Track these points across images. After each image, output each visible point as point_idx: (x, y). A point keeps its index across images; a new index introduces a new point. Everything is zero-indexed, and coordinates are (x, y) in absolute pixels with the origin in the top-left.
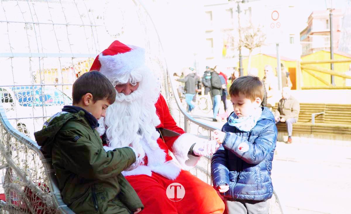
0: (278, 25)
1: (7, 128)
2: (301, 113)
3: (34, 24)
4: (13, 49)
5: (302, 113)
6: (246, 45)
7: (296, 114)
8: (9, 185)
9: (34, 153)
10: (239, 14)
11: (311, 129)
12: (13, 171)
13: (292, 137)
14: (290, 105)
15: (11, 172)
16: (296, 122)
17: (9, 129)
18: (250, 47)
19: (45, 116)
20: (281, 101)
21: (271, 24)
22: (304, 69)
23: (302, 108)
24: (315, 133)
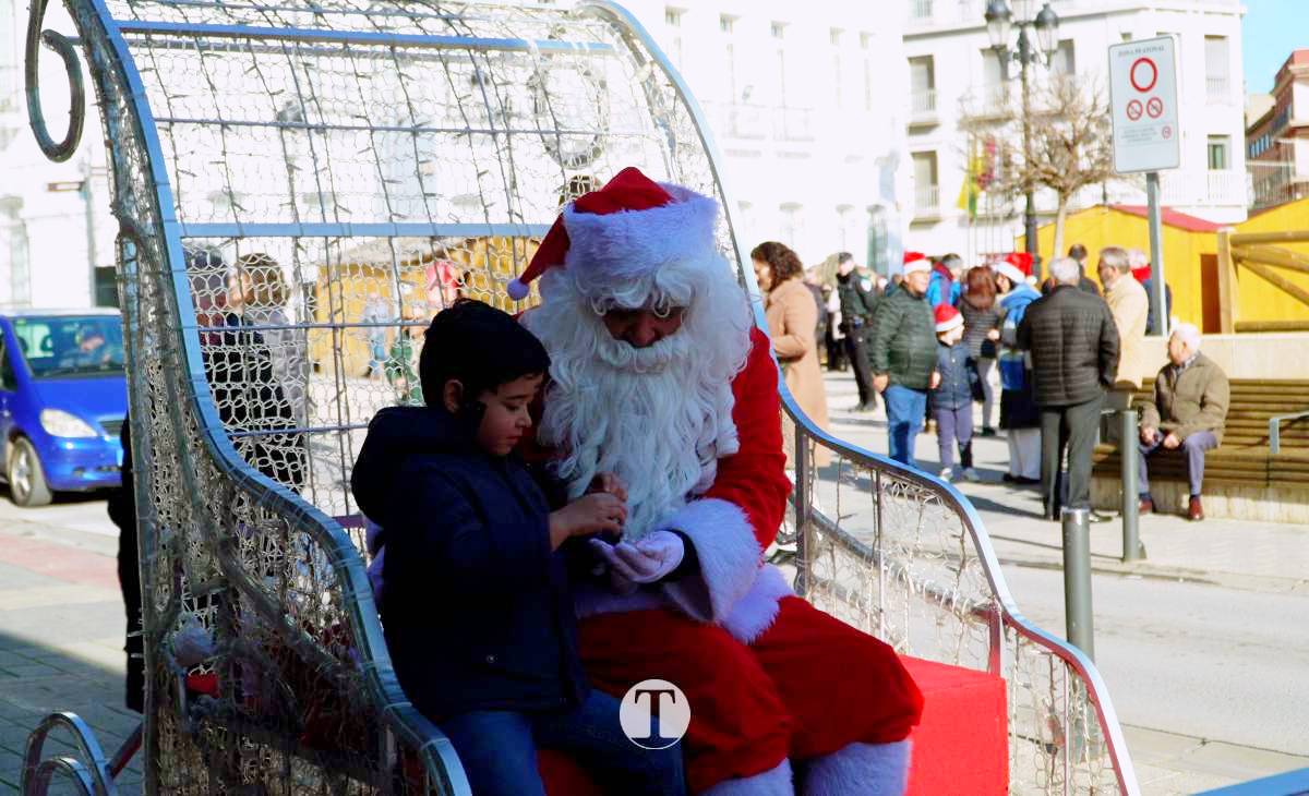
0: (1154, 107)
1: (224, 463)
2: (1232, 414)
3: (309, 129)
4: (242, 209)
5: (1234, 414)
6: (1049, 177)
7: (1216, 418)
8: (228, 643)
9: (310, 542)
10: (1024, 67)
11: (1268, 470)
12: (243, 596)
13: (1203, 499)
14: (1197, 385)
15: (237, 603)
16: (1215, 446)
17: (231, 466)
18: (1061, 184)
19: (344, 423)
20: (1167, 370)
21: (1130, 105)
22: (1244, 262)
23: (1238, 397)
24: (1279, 483)
